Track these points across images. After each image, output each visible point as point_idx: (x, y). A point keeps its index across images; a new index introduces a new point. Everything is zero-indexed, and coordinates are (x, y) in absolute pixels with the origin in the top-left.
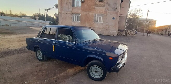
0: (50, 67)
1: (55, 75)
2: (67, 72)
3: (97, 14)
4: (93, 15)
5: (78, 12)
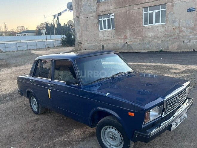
0: (47, 125)
1: (51, 138)
2: (70, 135)
3: (149, 7)
4: (141, 11)
5: (109, 10)
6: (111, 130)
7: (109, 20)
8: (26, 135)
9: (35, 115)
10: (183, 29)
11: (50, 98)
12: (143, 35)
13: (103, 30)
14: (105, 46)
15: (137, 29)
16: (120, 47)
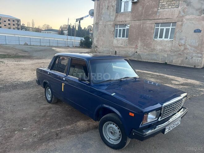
3: (161, 23)
4: (153, 26)
5: (126, 21)
6: (112, 125)
7: (124, 30)
8: (38, 119)
9: (48, 103)
10: (188, 47)
11: (63, 90)
12: (152, 47)
13: (118, 38)
14: (117, 52)
15: (147, 41)
16: (131, 55)
